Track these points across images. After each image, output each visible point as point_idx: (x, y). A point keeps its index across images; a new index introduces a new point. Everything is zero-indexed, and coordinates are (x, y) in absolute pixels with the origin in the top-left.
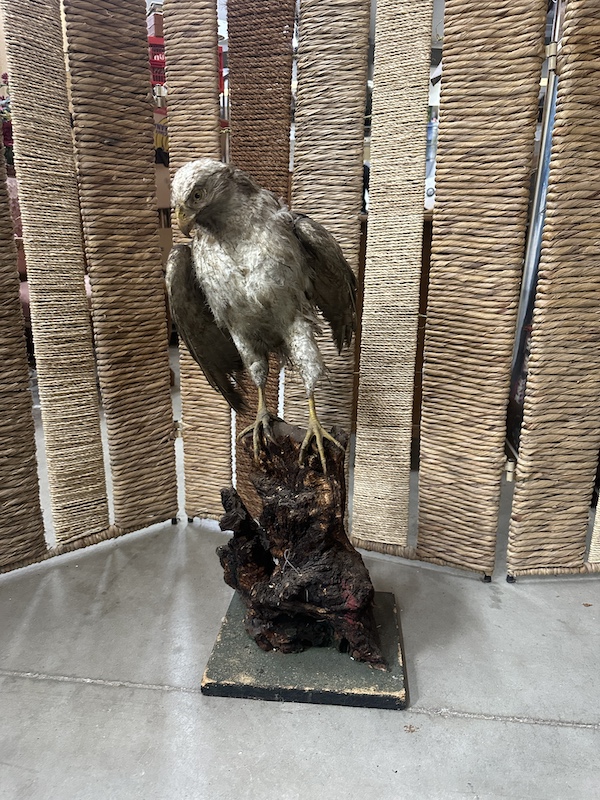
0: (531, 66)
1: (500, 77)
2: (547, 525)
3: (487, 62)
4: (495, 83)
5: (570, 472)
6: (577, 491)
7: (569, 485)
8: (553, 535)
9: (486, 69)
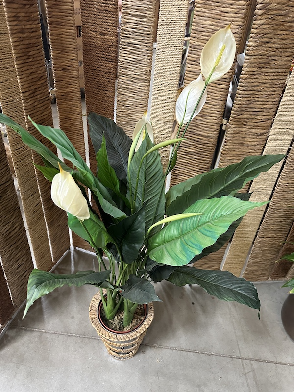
0: (215, 127)
1: (203, 128)
3: (198, 121)
4: (200, 130)
9: (197, 123)
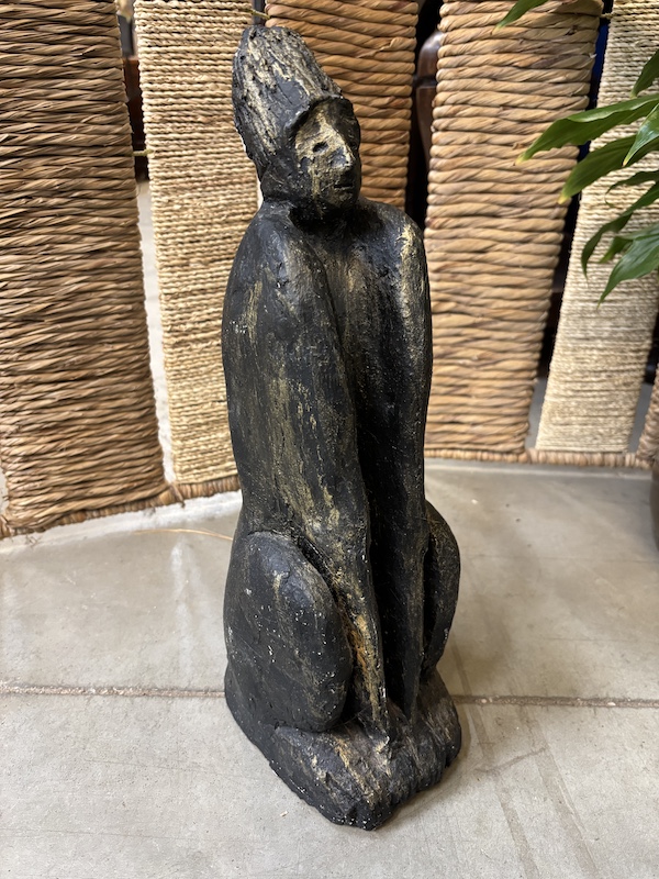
2: (465, 386)
5: (502, 304)
6: (513, 335)
7: (500, 324)
8: (473, 401)
